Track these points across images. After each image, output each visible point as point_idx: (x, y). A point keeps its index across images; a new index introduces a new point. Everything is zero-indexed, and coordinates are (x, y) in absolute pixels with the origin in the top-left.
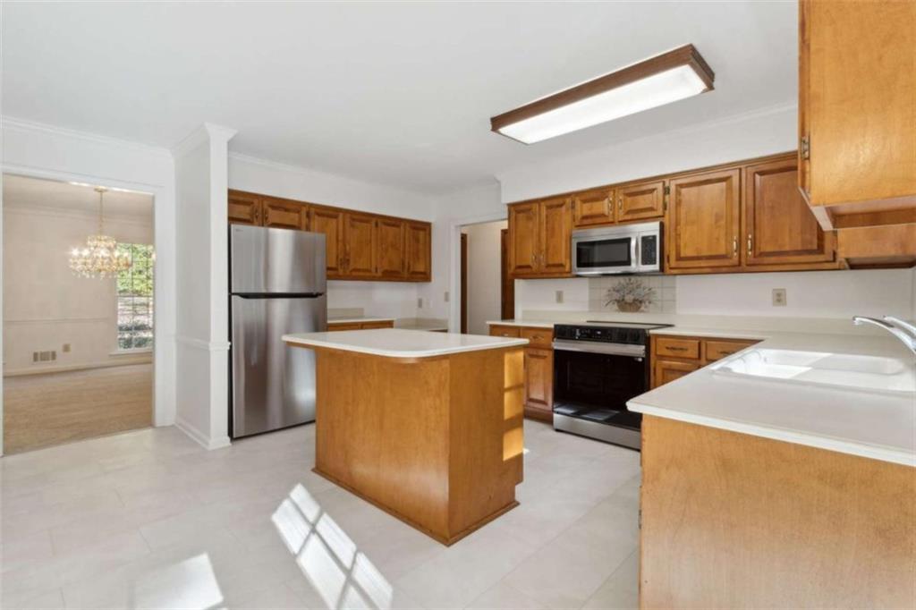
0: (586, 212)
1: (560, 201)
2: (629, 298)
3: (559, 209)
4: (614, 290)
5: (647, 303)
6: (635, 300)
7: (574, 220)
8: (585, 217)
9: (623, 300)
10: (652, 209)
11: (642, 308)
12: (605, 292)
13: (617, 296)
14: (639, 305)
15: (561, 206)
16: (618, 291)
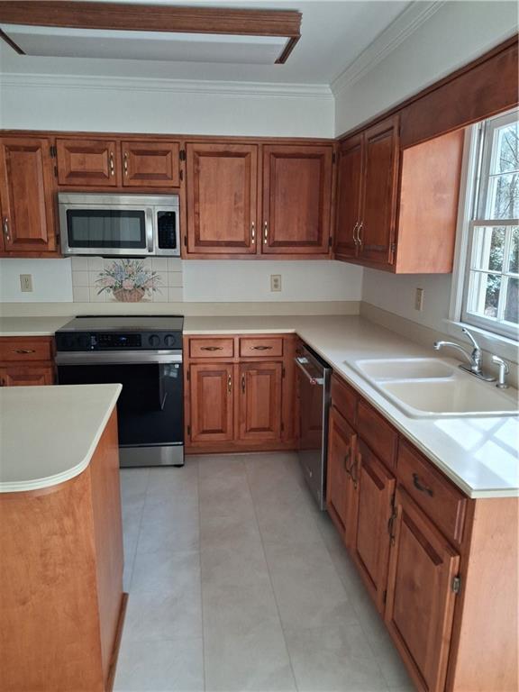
0: (75, 167)
1: (33, 143)
2: (128, 284)
3: (30, 154)
4: (109, 274)
5: (151, 289)
6: (136, 287)
7: (57, 174)
8: (73, 174)
9: (121, 286)
10: (164, 177)
11: (146, 296)
12: (95, 277)
13: (112, 281)
14: (141, 291)
15: (34, 149)
16: (113, 275)
